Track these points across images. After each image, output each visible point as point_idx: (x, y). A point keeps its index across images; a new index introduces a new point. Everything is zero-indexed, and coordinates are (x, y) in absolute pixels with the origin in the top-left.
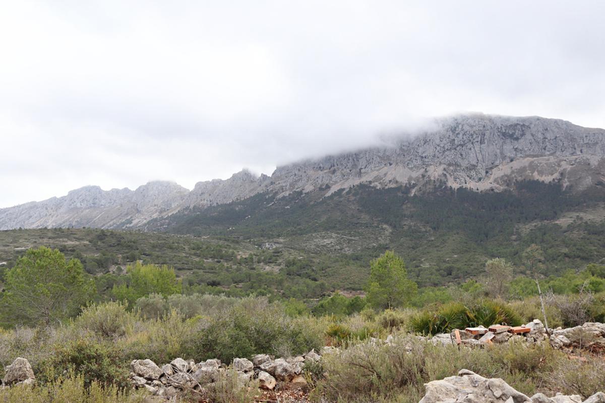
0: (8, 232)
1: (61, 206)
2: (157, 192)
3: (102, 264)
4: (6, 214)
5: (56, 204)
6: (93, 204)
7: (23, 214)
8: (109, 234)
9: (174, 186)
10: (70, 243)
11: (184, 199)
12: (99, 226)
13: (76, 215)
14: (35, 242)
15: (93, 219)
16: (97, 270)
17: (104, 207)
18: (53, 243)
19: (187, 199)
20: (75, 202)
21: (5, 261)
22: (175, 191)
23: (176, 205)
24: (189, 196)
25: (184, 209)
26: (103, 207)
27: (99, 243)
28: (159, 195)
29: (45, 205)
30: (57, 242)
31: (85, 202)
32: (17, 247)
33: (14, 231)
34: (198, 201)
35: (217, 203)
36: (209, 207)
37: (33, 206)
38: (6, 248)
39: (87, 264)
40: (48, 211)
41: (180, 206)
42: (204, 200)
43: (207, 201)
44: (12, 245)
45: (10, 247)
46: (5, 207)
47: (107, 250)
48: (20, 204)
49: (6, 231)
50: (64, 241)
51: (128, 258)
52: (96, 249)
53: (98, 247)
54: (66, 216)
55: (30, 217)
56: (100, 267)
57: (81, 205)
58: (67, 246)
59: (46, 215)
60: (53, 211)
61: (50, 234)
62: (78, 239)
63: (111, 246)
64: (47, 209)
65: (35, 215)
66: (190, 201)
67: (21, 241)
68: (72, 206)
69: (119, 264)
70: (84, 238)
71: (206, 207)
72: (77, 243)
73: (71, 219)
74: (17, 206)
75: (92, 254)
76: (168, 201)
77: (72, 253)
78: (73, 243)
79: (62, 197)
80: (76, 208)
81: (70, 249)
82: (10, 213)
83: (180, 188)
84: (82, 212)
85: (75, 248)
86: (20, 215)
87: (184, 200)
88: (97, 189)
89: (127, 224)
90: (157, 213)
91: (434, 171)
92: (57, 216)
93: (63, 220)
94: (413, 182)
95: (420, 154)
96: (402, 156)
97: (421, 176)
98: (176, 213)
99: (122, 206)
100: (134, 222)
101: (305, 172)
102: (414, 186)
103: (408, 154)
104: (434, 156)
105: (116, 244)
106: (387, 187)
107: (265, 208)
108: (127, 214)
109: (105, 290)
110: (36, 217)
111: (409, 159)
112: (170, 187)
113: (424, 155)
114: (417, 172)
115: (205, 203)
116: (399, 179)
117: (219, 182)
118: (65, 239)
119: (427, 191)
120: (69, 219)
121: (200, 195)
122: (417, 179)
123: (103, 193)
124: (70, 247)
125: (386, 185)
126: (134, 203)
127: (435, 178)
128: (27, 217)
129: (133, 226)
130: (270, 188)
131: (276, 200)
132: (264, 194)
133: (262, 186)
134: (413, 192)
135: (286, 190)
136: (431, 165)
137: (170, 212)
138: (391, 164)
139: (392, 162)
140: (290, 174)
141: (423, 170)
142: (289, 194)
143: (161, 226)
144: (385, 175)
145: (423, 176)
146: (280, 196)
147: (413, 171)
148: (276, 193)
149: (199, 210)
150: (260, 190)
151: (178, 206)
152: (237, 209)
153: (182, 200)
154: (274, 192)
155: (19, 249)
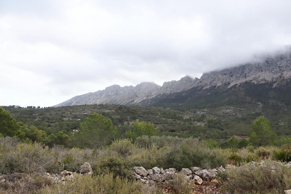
0: (81, 106)
1: (102, 94)
2: (145, 87)
3: (121, 121)
4: (79, 98)
5: (100, 93)
6: (116, 93)
7: (87, 98)
10: (106, 111)
11: (158, 90)
12: (119, 103)
13: (109, 98)
14: (92, 111)
15: (117, 100)
16: (118, 124)
17: (121, 95)
18: (99, 111)
19: (160, 90)
20: (108, 92)
21: (80, 119)
22: (154, 87)
24: (161, 89)
25: (158, 95)
26: (121, 94)
27: (119, 111)
28: (146, 89)
29: (96, 94)
30: (101, 111)
31: (113, 92)
32: (84, 113)
33: (83, 105)
34: (165, 91)
35: (174, 92)
36: (170, 94)
37: (91, 94)
38: (80, 113)
39: (114, 121)
40: (97, 97)
43: (169, 91)
44: (82, 112)
47: (123, 114)
49: (80, 106)
50: (104, 110)
51: (132, 118)
52: (118, 114)
53: (119, 113)
55: (90, 99)
56: (119, 122)
57: (111, 94)
59: (96, 98)
60: (99, 97)
61: (98, 107)
62: (110, 109)
63: (124, 112)
64: (96, 96)
67: (86, 110)
68: (107, 94)
69: (128, 121)
70: (113, 109)
71: (168, 94)
72: (110, 111)
73: (107, 100)
74: (84, 95)
75: (116, 116)
76: (150, 91)
77: (107, 116)
78: (108, 111)
79: (103, 90)
80: (109, 95)
82: (81, 98)
83: (156, 85)
84: (112, 97)
85: (109, 114)
86: (85, 99)
87: (158, 91)
88: (118, 86)
89: (132, 102)
90: (146, 97)
91: (287, 74)
92: (101, 99)
93: (103, 101)
94: (274, 80)
95: (278, 65)
96: (268, 67)
97: (279, 77)
98: (155, 97)
99: (129, 94)
100: (135, 101)
101: (217, 76)
102: (275, 82)
103: (272, 65)
104: (287, 66)
105: (127, 112)
106: (260, 83)
107: (197, 94)
108: (132, 98)
109: (122, 133)
110: (92, 99)
111: (272, 68)
112: (151, 85)
113: (281, 66)
114: (277, 75)
115: (168, 92)
116: (266, 79)
117: (175, 82)
118: (104, 109)
119: (283, 85)
120: (106, 100)
121: (166, 88)
122: (277, 78)
123: (121, 88)
124: (106, 113)
125: (260, 82)
126: (135, 92)
127: (287, 77)
128: (88, 99)
129: (134, 103)
130: (200, 84)
131: (203, 90)
132: (197, 87)
133: (196, 83)
134: (275, 85)
135: (208, 85)
136: (285, 71)
137: (152, 97)
138: (262, 71)
139: (263, 70)
140: (210, 77)
141: (280, 74)
142: (209, 87)
143: (147, 103)
144: (259, 77)
145: (280, 77)
146: (205, 88)
147: (274, 74)
148: (203, 87)
149: (165, 96)
150: (195, 86)
151: (155, 94)
152: (184, 95)
153: (157, 91)
154: (202, 86)
155: (85, 113)
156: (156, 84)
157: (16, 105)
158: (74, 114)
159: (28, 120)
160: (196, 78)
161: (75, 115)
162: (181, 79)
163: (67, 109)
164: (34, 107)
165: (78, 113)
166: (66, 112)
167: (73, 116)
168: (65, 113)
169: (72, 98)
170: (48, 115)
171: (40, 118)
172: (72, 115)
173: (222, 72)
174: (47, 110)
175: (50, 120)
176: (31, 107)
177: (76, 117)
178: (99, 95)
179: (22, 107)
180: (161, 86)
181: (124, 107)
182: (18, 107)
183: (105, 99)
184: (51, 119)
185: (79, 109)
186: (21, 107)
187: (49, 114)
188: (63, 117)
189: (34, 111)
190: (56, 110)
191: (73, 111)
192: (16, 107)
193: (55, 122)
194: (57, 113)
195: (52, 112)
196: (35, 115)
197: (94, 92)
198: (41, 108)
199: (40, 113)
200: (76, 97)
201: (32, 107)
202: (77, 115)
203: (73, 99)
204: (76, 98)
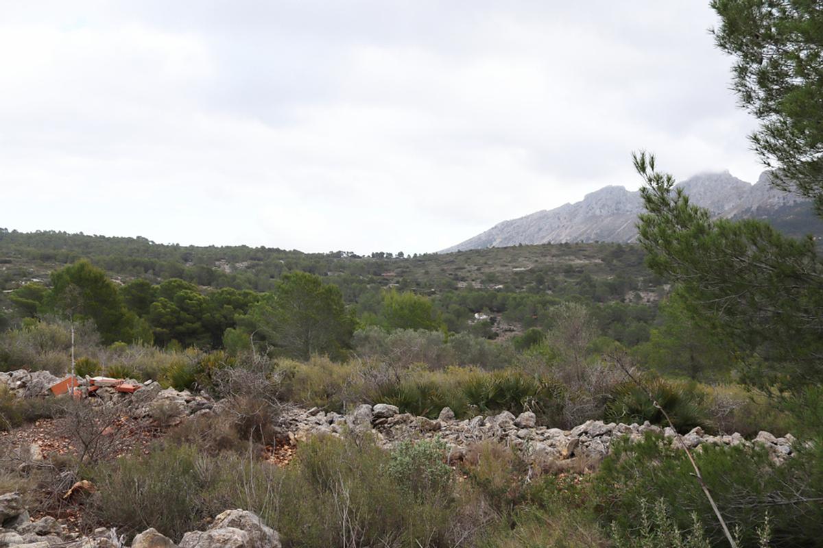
0: (508, 249)
1: (576, 215)
2: (702, 190)
3: (616, 290)
4: (512, 227)
5: (570, 212)
6: (616, 210)
7: (532, 226)
8: (627, 250)
9: (727, 179)
10: (577, 261)
11: (743, 197)
12: (625, 239)
13: (595, 225)
14: (537, 261)
15: (617, 230)
16: (610, 298)
17: (631, 214)
18: (558, 262)
19: (748, 197)
20: (593, 208)
21: (501, 284)
22: (729, 187)
23: (731, 206)
24: (751, 192)
25: (743, 212)
26: (628, 213)
27: (615, 262)
28: (705, 193)
29: (556, 214)
30: (562, 261)
31: (606, 208)
32: (516, 267)
33: (514, 247)
34: (765, 199)
35: (795, 201)
36: (781, 207)
37: (543, 216)
38: (504, 269)
39: (597, 289)
40: (561, 222)
41: (736, 208)
42: (774, 196)
43: (778, 198)
44: (509, 264)
45: (507, 268)
46: (512, 219)
47: (624, 271)
48: (528, 214)
49: (505, 248)
50: (570, 260)
51: (651, 282)
52: (611, 270)
53: (612, 267)
54: (583, 226)
55: (540, 230)
56: (612, 294)
57: (601, 212)
58: (574, 266)
59: (558, 227)
60: (567, 222)
61: (554, 251)
62: (587, 257)
63: (629, 265)
64: (559, 219)
65: (546, 228)
66: (751, 199)
67: (520, 260)
68: (590, 214)
69: (639, 290)
70: (596, 255)
71: (776, 207)
72: (587, 262)
73: (588, 232)
74: (525, 217)
75: (605, 277)
76: (718, 201)
77: (579, 274)
78: (582, 262)
79: (577, 203)
80: (594, 216)
81: (577, 269)
82: (518, 226)
83: (737, 181)
84: (602, 221)
85: (583, 269)
86: (529, 228)
87: (743, 199)
88: (621, 189)
92: (571, 228)
93: (579, 233)
105: (636, 263)
109: (610, 323)
110: (547, 230)
112: (721, 181)
115: (776, 201)
118: (572, 257)
120: (587, 230)
121: (768, 191)
123: (629, 195)
124: (578, 267)
128: (536, 230)
149: (766, 215)
151: (734, 208)
153: (740, 199)
155: (518, 269)
156: (737, 178)
157: (346, 251)
158: (487, 270)
159: (367, 288)
161: (491, 273)
163: (469, 259)
164: (387, 254)
165: (499, 268)
166: (466, 266)
167: (484, 278)
168: (464, 268)
169: (493, 228)
170: (419, 274)
171: (398, 282)
172: (482, 273)
174: (420, 263)
175: (423, 288)
176: (382, 254)
177: (491, 279)
178: (565, 218)
179: (361, 255)
180: (753, 184)
181: (630, 250)
182: (350, 255)
183: (585, 228)
184: (426, 285)
185: (501, 259)
186: (357, 254)
187: (423, 271)
188: (457, 279)
189: (385, 265)
190: (442, 261)
191: (486, 263)
192: (345, 255)
193: (434, 293)
194: (443, 270)
195: (431, 267)
196: (389, 274)
197: (552, 209)
198: (406, 256)
199: (399, 269)
200: (503, 225)
201: (385, 256)
202: (495, 274)
203: (495, 230)
204: (503, 227)
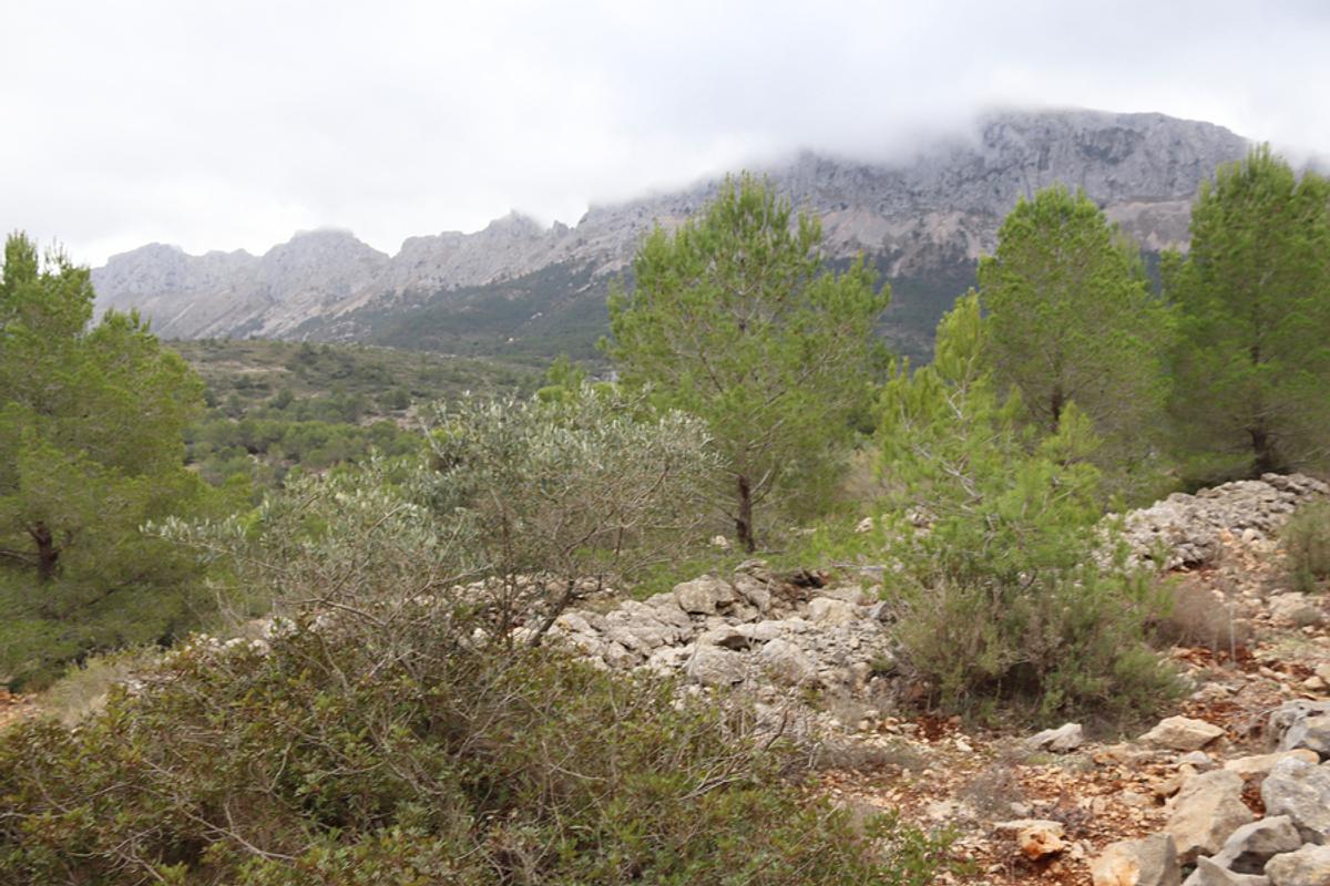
2: (314, 259)
6: (167, 285)
9: (353, 245)
10: (249, 370)
11: (378, 275)
12: (188, 334)
15: (171, 318)
17: (194, 293)
18: (216, 371)
19: (386, 275)
20: (125, 280)
22: (357, 257)
23: (362, 288)
24: (392, 269)
25: (381, 297)
26: (190, 291)
27: (308, 370)
28: (319, 266)
30: (221, 369)
31: (150, 281)
34: (413, 280)
35: (457, 285)
36: (438, 293)
41: (370, 290)
42: (427, 276)
43: (433, 279)
50: (234, 367)
51: (388, 401)
53: (311, 379)
57: (140, 287)
58: (247, 378)
61: (200, 353)
62: (261, 363)
66: (393, 279)
69: (376, 414)
70: (272, 359)
71: (431, 293)
72: (264, 371)
75: (306, 394)
76: (342, 279)
78: (256, 370)
80: (128, 295)
81: (255, 383)
83: (368, 252)
84: (143, 302)
85: (265, 382)
87: (379, 278)
89: (253, 329)
90: (319, 306)
91: (940, 224)
94: (894, 247)
95: (908, 187)
96: (869, 191)
97: (910, 235)
98: (366, 306)
99: (234, 289)
100: (269, 326)
101: (654, 219)
102: (898, 254)
103: (881, 186)
104: (939, 192)
106: (838, 257)
107: (573, 297)
108: (248, 309)
111: (884, 196)
112: (344, 247)
113: (916, 189)
114: (901, 225)
115: (430, 283)
116: (864, 240)
117: (457, 238)
118: (238, 364)
119: (928, 267)
121: (416, 267)
122: (903, 241)
123: (189, 261)
125: (837, 253)
126: (262, 283)
127: (940, 238)
129: (262, 332)
130: (579, 253)
131: (595, 280)
132: (565, 267)
133: (557, 247)
134: (896, 269)
135: (615, 259)
136: (931, 211)
137: (350, 304)
138: (844, 207)
139: (846, 203)
140: (622, 222)
141: (913, 223)
142: (624, 268)
143: (339, 333)
144: (834, 229)
145: (916, 235)
146: (603, 270)
147: (893, 223)
148: (593, 265)
149: (418, 300)
150: (556, 256)
151: (366, 291)
152: (511, 298)
153: (374, 278)
154: (588, 261)
156: (367, 246)
160: (556, 222)
162: (487, 225)
173: (677, 201)
180: (391, 256)
